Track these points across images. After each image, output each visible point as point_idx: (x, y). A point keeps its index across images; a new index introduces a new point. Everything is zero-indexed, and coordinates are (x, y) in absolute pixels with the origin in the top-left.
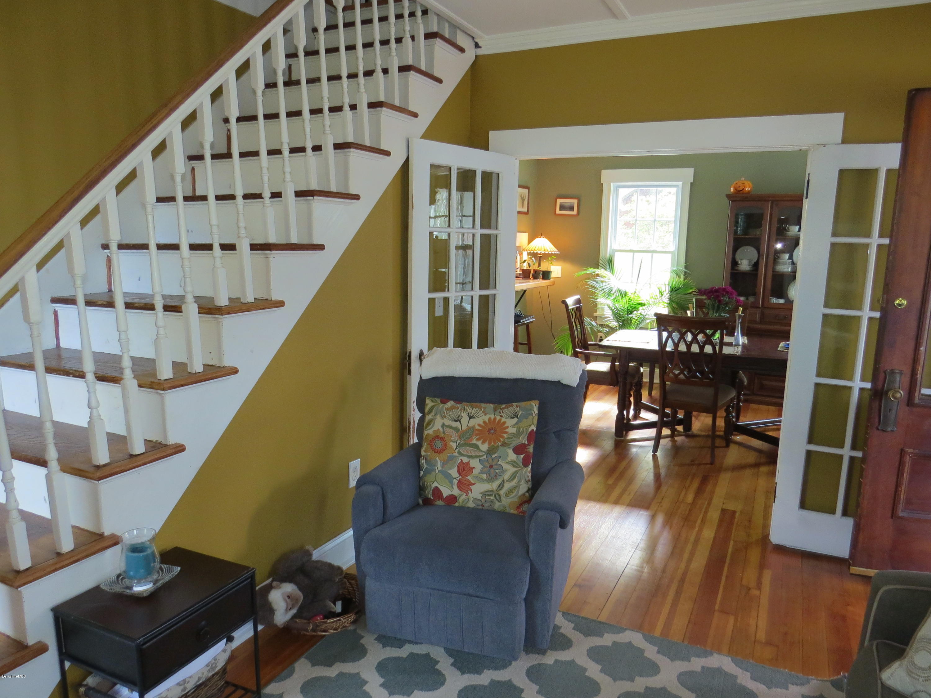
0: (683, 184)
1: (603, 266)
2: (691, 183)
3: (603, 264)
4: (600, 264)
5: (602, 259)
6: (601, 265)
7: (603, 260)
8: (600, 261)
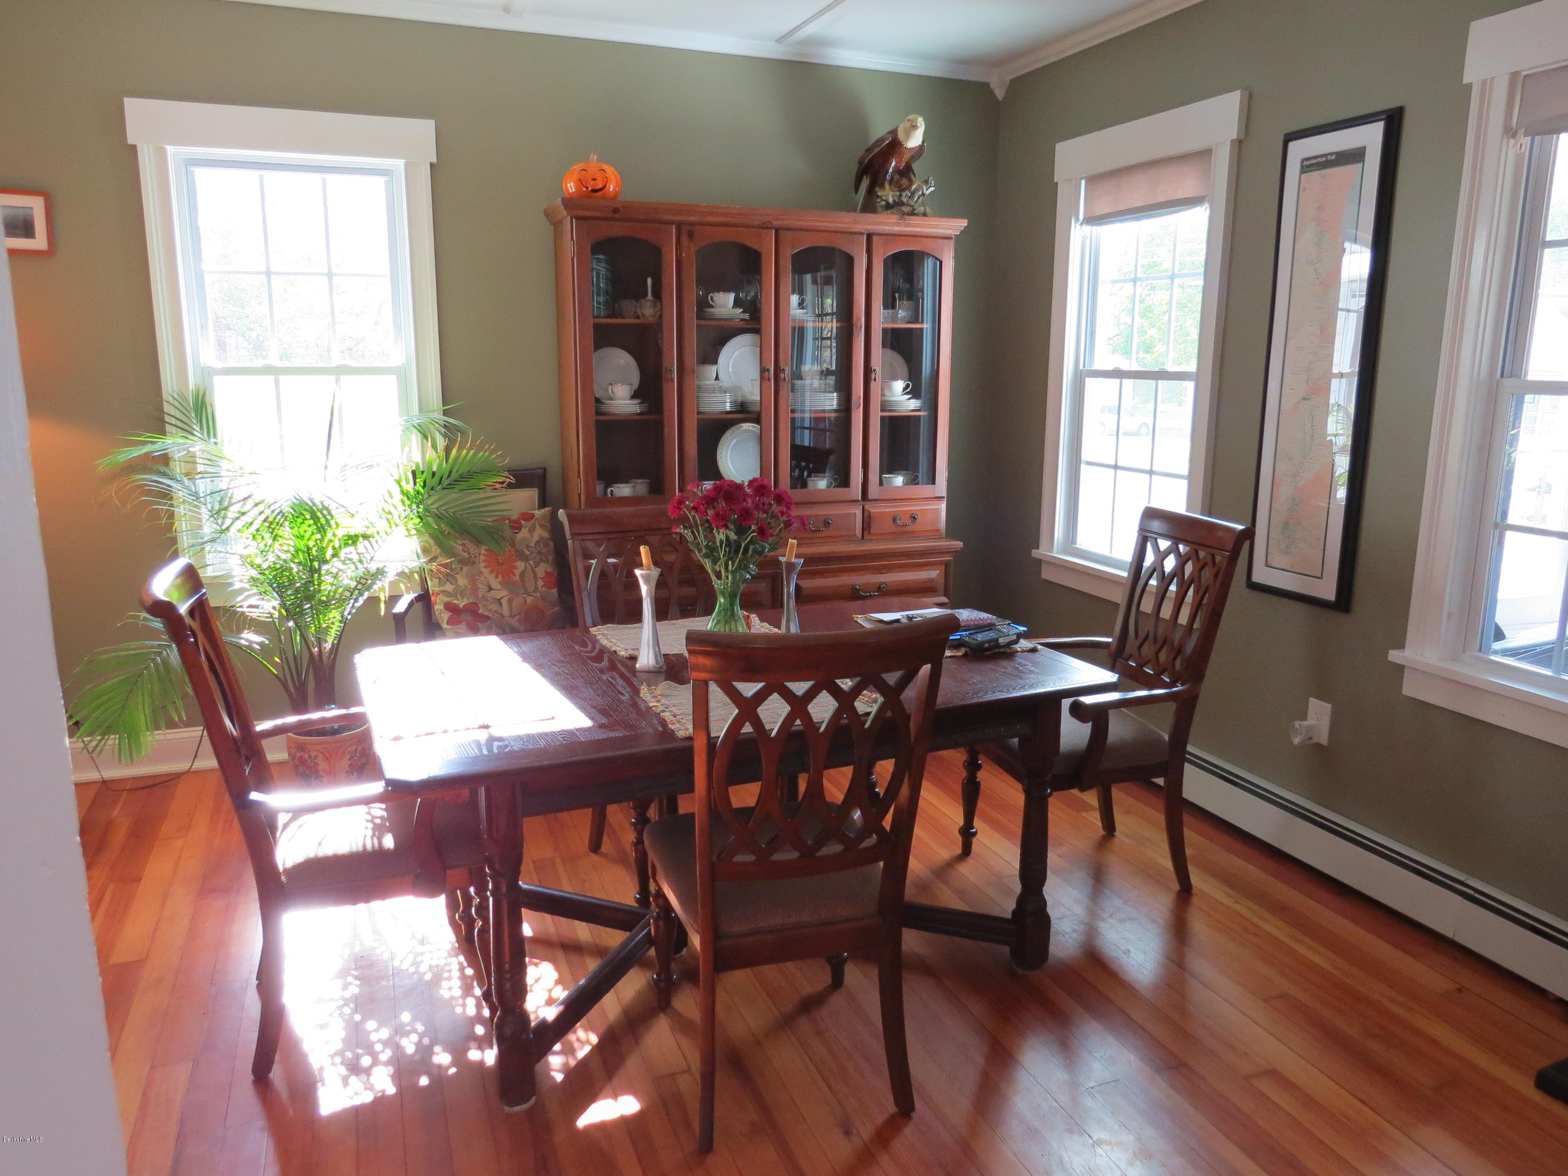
0: (407, 166)
1: (179, 424)
2: (432, 165)
3: (178, 415)
4: (167, 418)
5: (171, 400)
6: (173, 421)
7: (176, 404)
8: (167, 408)
